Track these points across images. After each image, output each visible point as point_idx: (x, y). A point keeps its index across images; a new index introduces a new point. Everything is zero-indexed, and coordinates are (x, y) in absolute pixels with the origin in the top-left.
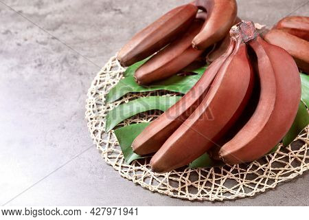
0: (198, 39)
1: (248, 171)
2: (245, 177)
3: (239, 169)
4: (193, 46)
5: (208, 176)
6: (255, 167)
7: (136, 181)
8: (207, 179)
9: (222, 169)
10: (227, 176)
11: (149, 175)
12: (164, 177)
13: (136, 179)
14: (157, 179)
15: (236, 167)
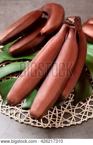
0: (44, 30)
1: (76, 107)
2: (75, 111)
3: (71, 106)
4: (42, 34)
5: (53, 111)
6: (80, 105)
7: (11, 116)
8: (53, 113)
9: (62, 107)
10: (65, 111)
11: (18, 112)
12: (27, 113)
13: (11, 115)
14: (24, 114)
15: (69, 105)
